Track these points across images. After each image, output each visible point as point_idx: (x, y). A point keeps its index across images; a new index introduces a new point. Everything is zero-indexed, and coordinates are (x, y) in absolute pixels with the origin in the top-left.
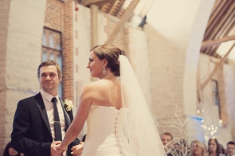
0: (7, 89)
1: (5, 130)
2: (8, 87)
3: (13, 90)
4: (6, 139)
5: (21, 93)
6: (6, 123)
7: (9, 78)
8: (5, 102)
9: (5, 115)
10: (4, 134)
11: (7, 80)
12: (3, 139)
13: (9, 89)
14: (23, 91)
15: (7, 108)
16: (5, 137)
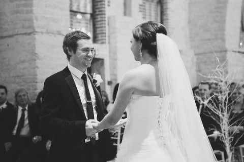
0: (36, 32)
1: (36, 75)
2: (37, 30)
3: (41, 32)
4: (38, 84)
5: (50, 36)
6: (38, 67)
7: (37, 19)
8: (34, 46)
9: (35, 60)
10: (36, 79)
11: (35, 21)
12: (35, 84)
13: (38, 32)
14: (52, 33)
15: (36, 52)
16: (36, 82)
